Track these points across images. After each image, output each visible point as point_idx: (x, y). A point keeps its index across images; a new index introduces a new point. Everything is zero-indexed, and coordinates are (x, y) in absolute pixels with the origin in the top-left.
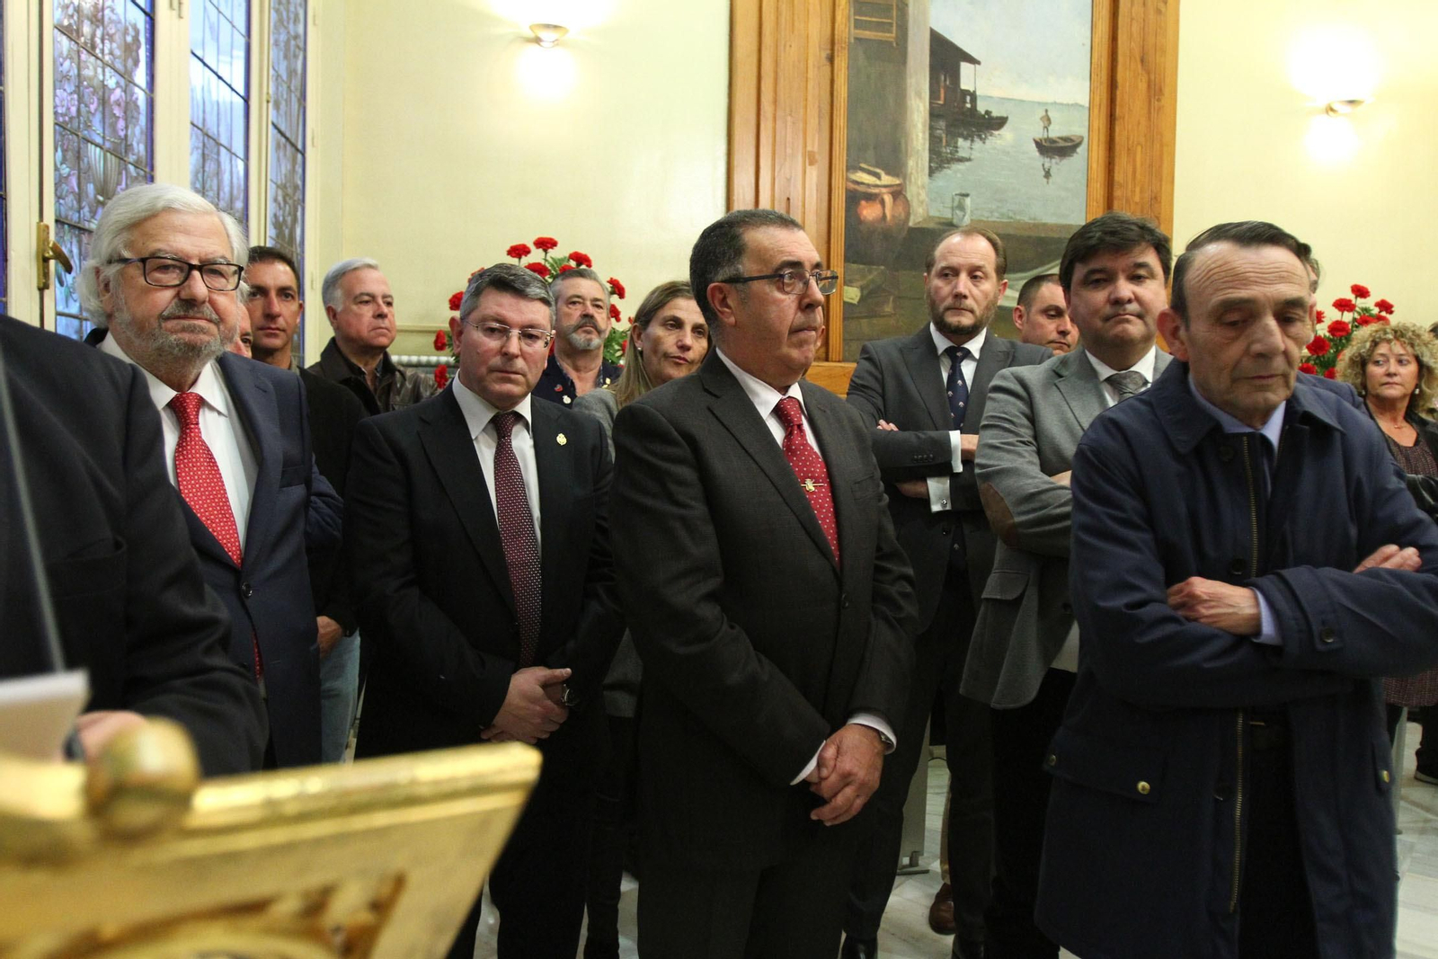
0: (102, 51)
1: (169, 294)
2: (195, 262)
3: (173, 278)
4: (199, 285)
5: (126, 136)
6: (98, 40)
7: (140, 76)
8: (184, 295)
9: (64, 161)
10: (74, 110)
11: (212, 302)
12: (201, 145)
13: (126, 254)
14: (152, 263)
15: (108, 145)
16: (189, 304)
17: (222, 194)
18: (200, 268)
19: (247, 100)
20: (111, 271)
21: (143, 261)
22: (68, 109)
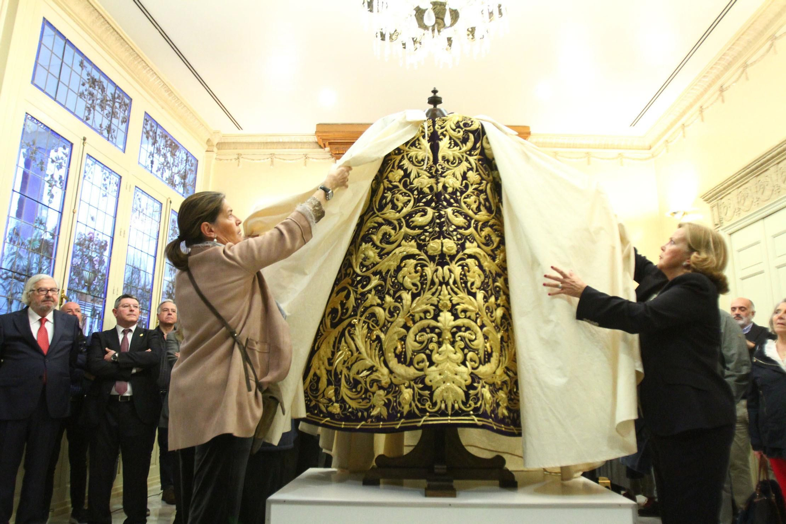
0: (92, 248)
1: (44, 296)
2: (49, 289)
3: (44, 293)
4: (50, 294)
5: (98, 269)
6: (91, 246)
7: (106, 253)
8: (47, 295)
9: (74, 275)
10: (79, 263)
11: (53, 297)
12: (131, 270)
13: (34, 289)
14: (40, 290)
15: (91, 271)
16: (48, 297)
17: (140, 284)
18: (50, 290)
19: (155, 257)
20: (31, 293)
21: (38, 290)
22: (77, 263)
